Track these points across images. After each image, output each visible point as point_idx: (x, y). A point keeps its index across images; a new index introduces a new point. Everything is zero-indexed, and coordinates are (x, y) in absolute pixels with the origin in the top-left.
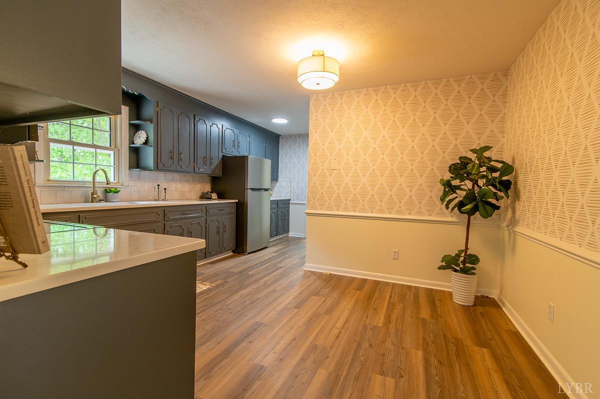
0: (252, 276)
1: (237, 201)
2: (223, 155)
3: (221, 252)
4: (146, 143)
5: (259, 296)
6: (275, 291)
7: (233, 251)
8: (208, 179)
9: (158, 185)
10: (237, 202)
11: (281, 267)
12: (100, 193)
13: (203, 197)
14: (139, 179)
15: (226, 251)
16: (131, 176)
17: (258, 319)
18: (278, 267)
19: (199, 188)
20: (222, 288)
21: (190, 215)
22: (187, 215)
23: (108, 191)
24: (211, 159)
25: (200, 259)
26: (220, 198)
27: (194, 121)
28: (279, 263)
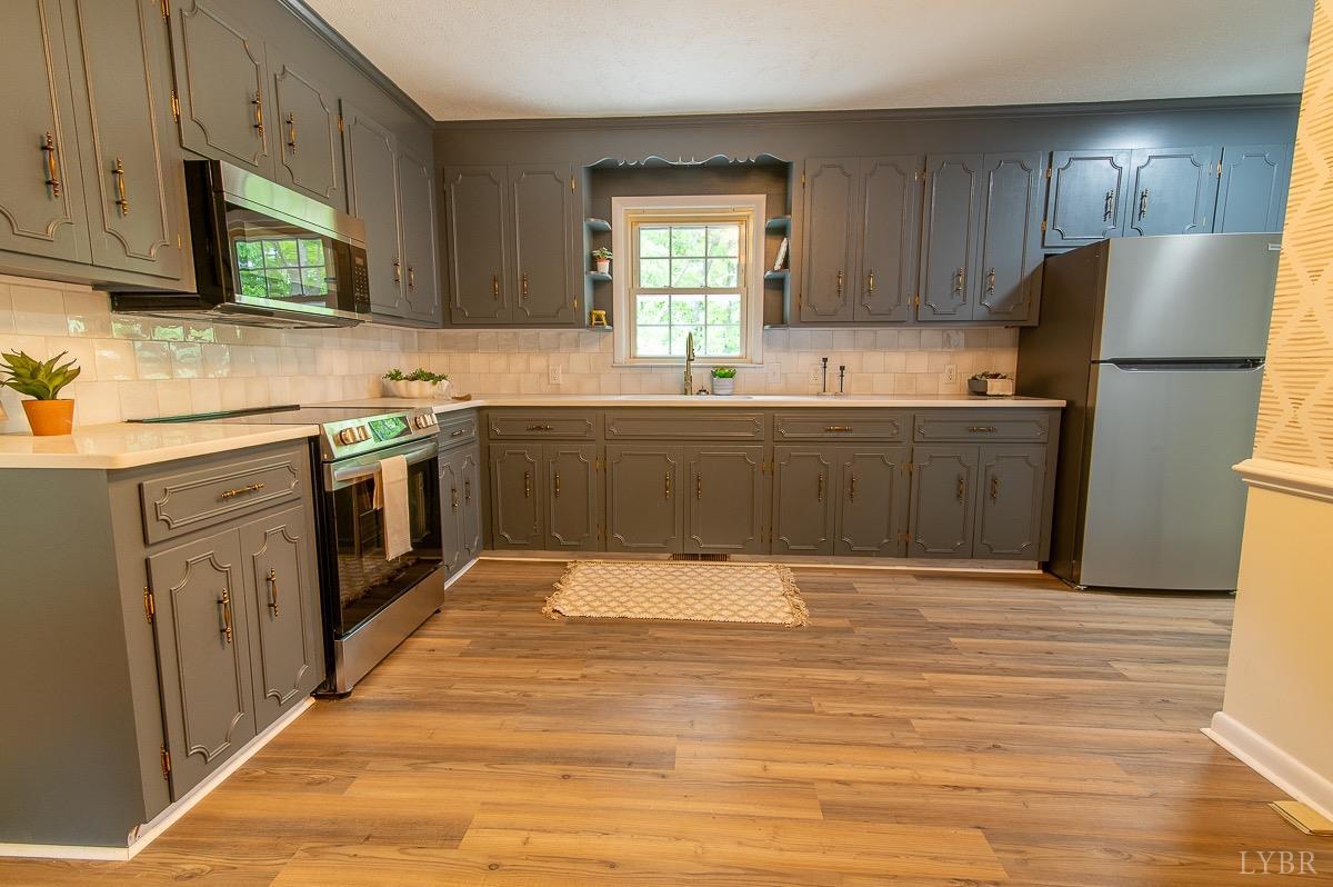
0: (953, 649)
1: (1063, 403)
2: (1046, 256)
3: (972, 554)
5: (826, 705)
7: (1045, 567)
8: (1010, 335)
9: (825, 360)
10: (1063, 410)
11: (1120, 676)
12: (700, 377)
13: (977, 388)
14: (787, 347)
15: (994, 555)
16: (766, 341)
17: (684, 750)
18: (1108, 670)
19: (968, 363)
20: (803, 639)
21: (850, 435)
22: (842, 435)
23: (714, 374)
24: (987, 275)
25: (882, 552)
26: (1020, 392)
27: (920, 177)
28: (1142, 659)
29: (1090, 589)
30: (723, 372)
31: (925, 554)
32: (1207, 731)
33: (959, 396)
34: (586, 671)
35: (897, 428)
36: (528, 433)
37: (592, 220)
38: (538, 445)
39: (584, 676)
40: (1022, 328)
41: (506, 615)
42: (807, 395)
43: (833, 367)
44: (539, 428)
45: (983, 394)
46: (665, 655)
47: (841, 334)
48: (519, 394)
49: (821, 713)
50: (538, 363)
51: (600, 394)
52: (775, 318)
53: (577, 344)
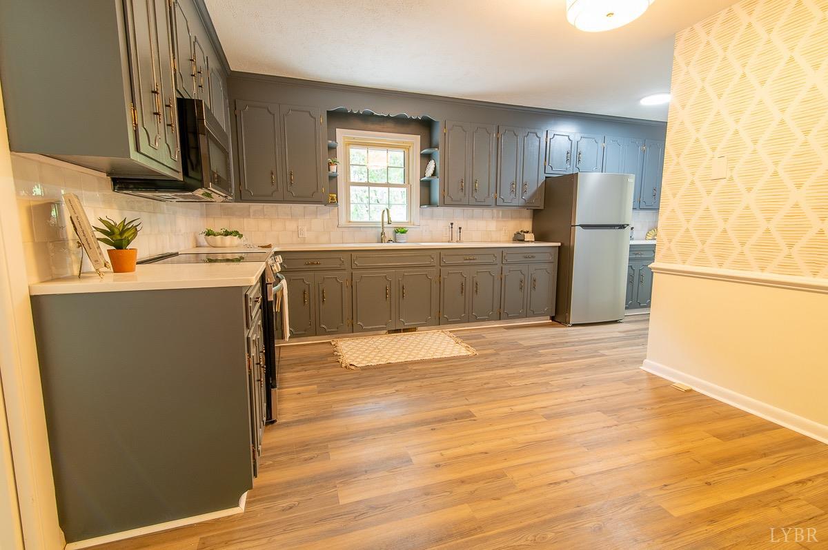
1: (559, 244)
2: (546, 177)
3: (526, 316)
4: (434, 174)
5: (513, 383)
6: (547, 383)
7: (553, 318)
8: (528, 213)
9: (452, 224)
10: (559, 247)
12: (389, 234)
13: (519, 237)
14: (432, 217)
15: (534, 315)
16: (422, 214)
17: (473, 409)
18: (599, 354)
19: (513, 226)
20: (481, 360)
21: (475, 261)
22: (472, 261)
23: (396, 232)
24: (524, 185)
25: (490, 319)
26: (537, 239)
27: (497, 135)
28: (607, 348)
29: (574, 325)
30: (400, 231)
31: (508, 317)
32: (641, 367)
33: (508, 242)
34: (396, 388)
35: (496, 257)
36: (304, 267)
37: (330, 142)
38: (312, 273)
39: (397, 391)
40: (534, 210)
41: (322, 371)
42: (442, 242)
43: (456, 228)
44: (313, 264)
45: (523, 241)
46: (427, 376)
47: (458, 210)
48: (304, 243)
49: (514, 386)
50: (291, 225)
51: (330, 243)
52: (427, 200)
53: (316, 214)
